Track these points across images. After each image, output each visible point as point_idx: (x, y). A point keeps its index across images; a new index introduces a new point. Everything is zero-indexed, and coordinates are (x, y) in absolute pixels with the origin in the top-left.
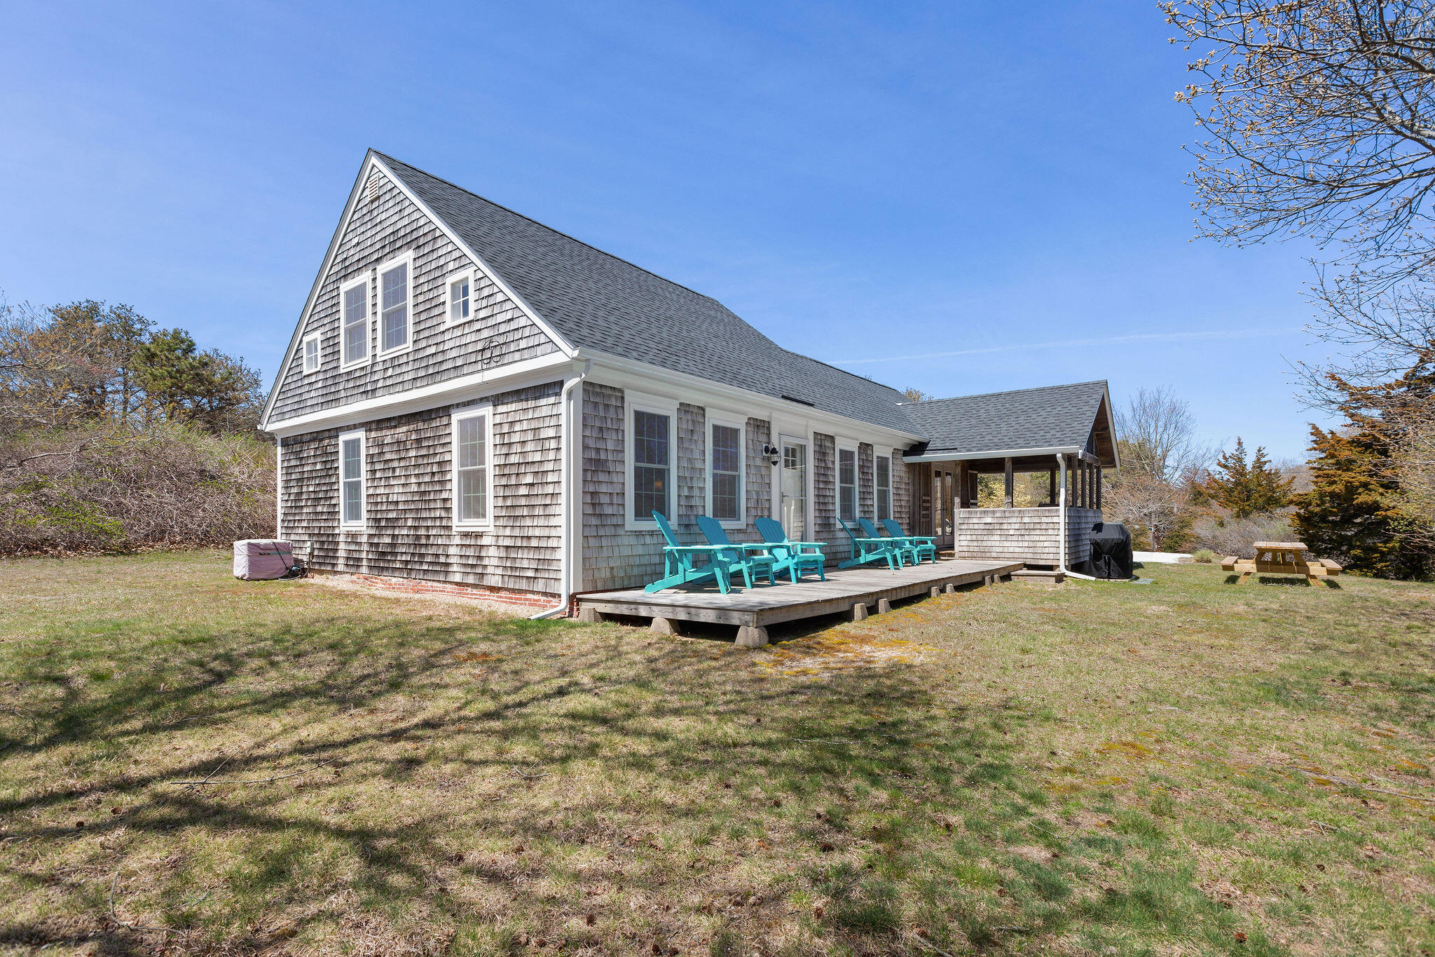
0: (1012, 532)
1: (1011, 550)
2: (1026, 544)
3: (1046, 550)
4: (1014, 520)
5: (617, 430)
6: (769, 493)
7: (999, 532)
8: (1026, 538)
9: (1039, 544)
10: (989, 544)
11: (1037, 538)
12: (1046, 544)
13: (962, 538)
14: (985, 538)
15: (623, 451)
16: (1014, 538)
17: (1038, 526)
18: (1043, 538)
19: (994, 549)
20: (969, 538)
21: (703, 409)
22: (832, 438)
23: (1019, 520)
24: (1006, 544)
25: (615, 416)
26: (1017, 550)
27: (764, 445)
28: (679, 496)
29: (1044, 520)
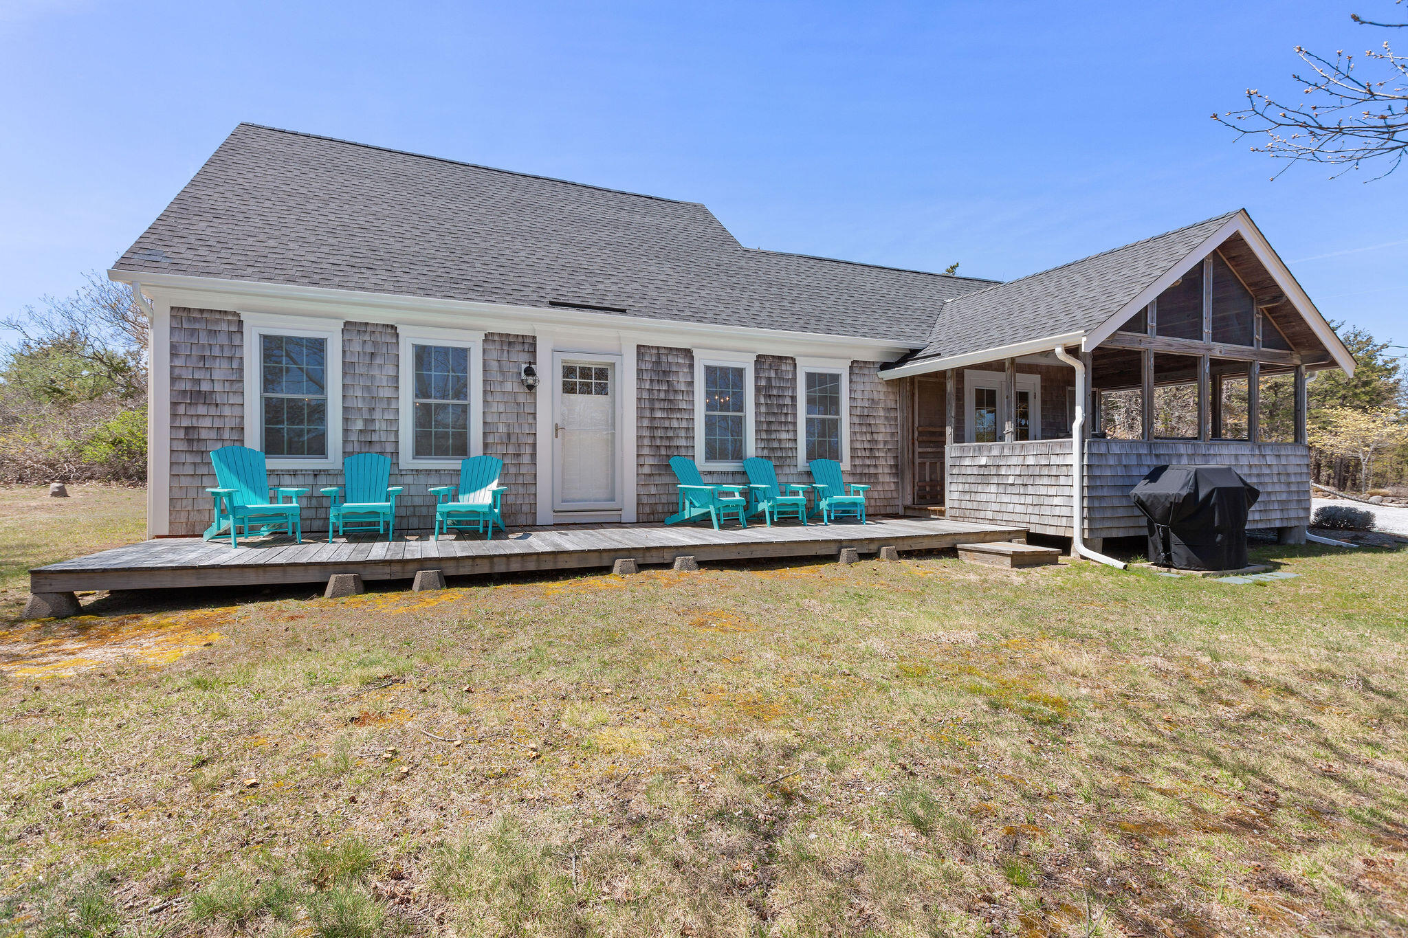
0: (1011, 480)
1: (1010, 508)
2: (1029, 500)
3: (1057, 511)
4: (1013, 461)
5: (231, 358)
6: (533, 425)
7: (995, 480)
8: (1030, 490)
9: (1047, 501)
10: (983, 497)
11: (1043, 491)
12: (1057, 501)
13: (954, 487)
14: (980, 488)
15: (241, 381)
16: (1015, 490)
17: (1045, 471)
18: (1052, 491)
19: (989, 506)
20: (960, 488)
21: (393, 327)
22: (688, 353)
23: (1020, 461)
24: (1005, 499)
25: (226, 343)
26: (1019, 509)
27: (524, 366)
28: (346, 431)
29: (1054, 460)
